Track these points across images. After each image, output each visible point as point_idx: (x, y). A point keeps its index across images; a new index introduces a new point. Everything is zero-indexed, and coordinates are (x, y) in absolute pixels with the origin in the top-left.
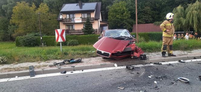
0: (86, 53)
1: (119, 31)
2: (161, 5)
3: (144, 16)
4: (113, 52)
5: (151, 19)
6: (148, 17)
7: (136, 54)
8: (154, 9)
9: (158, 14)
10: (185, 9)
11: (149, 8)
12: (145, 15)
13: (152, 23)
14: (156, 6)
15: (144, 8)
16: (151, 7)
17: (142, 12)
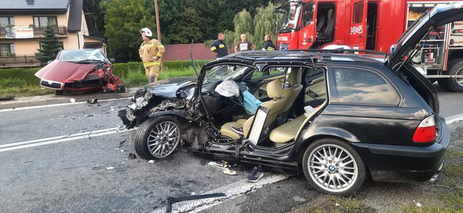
0: (26, 91)
1: (87, 52)
2: (216, 5)
3: (184, 27)
4: (67, 81)
5: (200, 34)
6: (193, 29)
7: (111, 86)
8: (205, 14)
9: (213, 24)
10: (253, 17)
11: (193, 11)
12: (186, 26)
13: (202, 42)
14: (208, 8)
15: (184, 11)
16: (197, 9)
17: (180, 18)
